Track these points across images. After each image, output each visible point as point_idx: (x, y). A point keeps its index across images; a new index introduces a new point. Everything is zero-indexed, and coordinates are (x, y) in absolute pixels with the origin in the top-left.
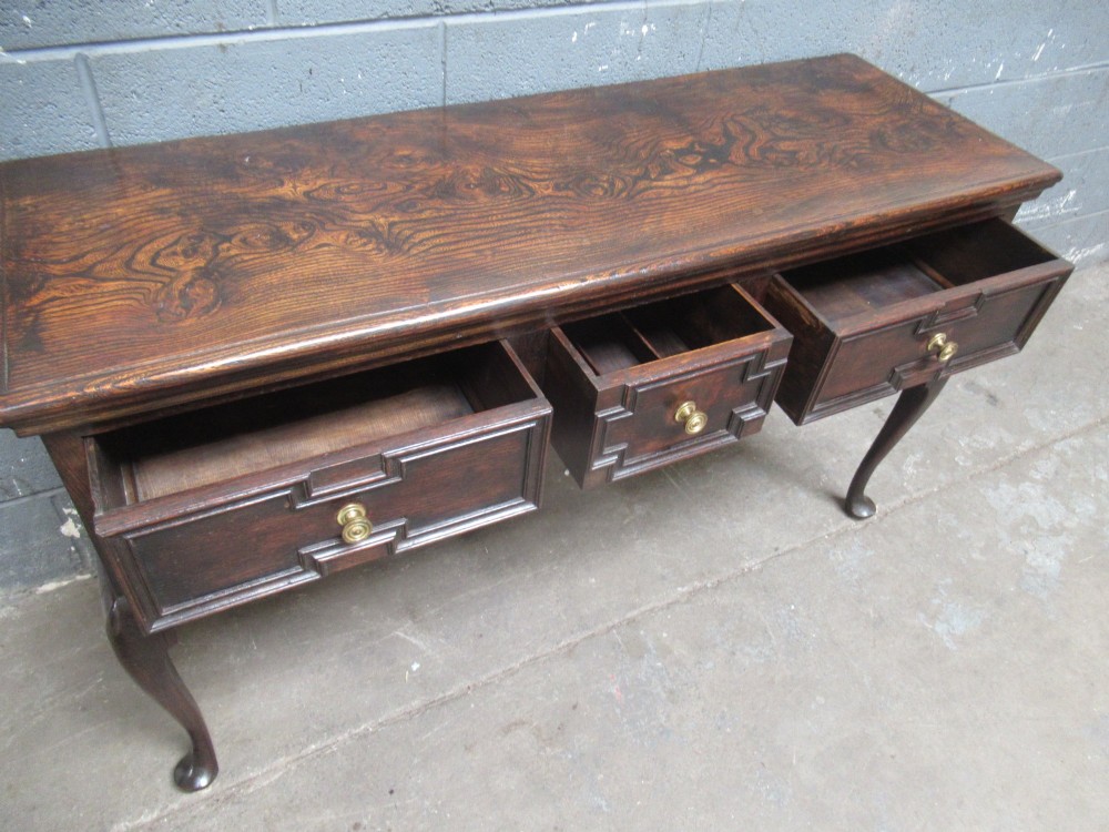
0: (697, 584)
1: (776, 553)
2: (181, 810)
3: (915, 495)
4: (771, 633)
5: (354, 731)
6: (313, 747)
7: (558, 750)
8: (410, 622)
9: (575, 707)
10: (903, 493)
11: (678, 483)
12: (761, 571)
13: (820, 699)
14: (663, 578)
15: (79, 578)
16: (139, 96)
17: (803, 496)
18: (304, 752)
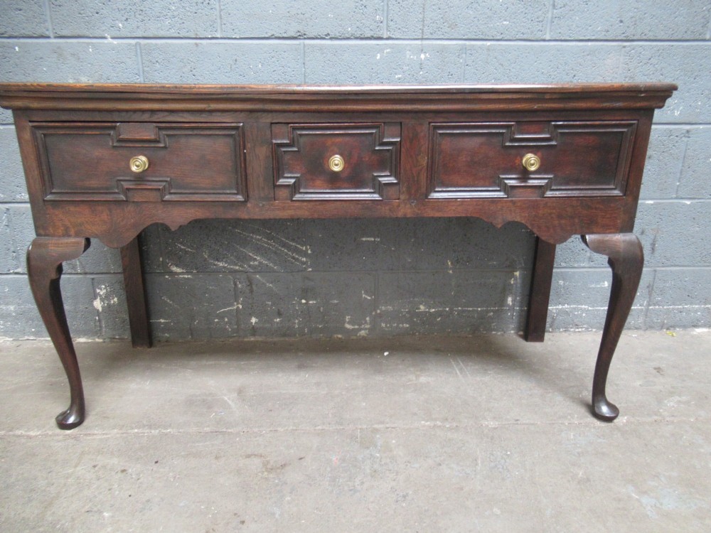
0: (439, 423)
1: (515, 422)
2: (51, 436)
3: (668, 419)
4: (479, 462)
5: (163, 431)
6: (136, 430)
7: (271, 476)
8: (236, 395)
9: (301, 459)
10: (656, 415)
11: (461, 373)
12: (495, 428)
13: (497, 511)
14: (415, 414)
15: (97, 340)
16: (159, 64)
17: (559, 398)
18: (129, 431)
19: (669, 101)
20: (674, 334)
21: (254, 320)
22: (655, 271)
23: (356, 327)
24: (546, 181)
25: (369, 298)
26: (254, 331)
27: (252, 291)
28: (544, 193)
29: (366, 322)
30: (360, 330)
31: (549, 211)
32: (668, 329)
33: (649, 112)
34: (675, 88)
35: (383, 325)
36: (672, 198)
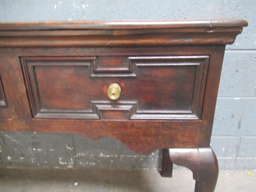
19: (238, 36)
20: (252, 175)
21: (9, 158)
22: (241, 138)
23: (66, 163)
24: (131, 107)
25: (71, 149)
26: (10, 163)
27: (5, 143)
28: (130, 116)
29: (71, 161)
30: (68, 165)
31: (136, 130)
32: (249, 170)
33: (220, 48)
34: (246, 24)
35: (81, 163)
36: (252, 96)
